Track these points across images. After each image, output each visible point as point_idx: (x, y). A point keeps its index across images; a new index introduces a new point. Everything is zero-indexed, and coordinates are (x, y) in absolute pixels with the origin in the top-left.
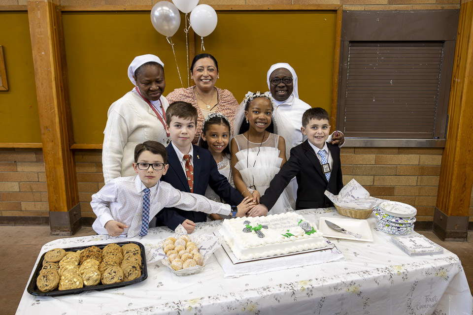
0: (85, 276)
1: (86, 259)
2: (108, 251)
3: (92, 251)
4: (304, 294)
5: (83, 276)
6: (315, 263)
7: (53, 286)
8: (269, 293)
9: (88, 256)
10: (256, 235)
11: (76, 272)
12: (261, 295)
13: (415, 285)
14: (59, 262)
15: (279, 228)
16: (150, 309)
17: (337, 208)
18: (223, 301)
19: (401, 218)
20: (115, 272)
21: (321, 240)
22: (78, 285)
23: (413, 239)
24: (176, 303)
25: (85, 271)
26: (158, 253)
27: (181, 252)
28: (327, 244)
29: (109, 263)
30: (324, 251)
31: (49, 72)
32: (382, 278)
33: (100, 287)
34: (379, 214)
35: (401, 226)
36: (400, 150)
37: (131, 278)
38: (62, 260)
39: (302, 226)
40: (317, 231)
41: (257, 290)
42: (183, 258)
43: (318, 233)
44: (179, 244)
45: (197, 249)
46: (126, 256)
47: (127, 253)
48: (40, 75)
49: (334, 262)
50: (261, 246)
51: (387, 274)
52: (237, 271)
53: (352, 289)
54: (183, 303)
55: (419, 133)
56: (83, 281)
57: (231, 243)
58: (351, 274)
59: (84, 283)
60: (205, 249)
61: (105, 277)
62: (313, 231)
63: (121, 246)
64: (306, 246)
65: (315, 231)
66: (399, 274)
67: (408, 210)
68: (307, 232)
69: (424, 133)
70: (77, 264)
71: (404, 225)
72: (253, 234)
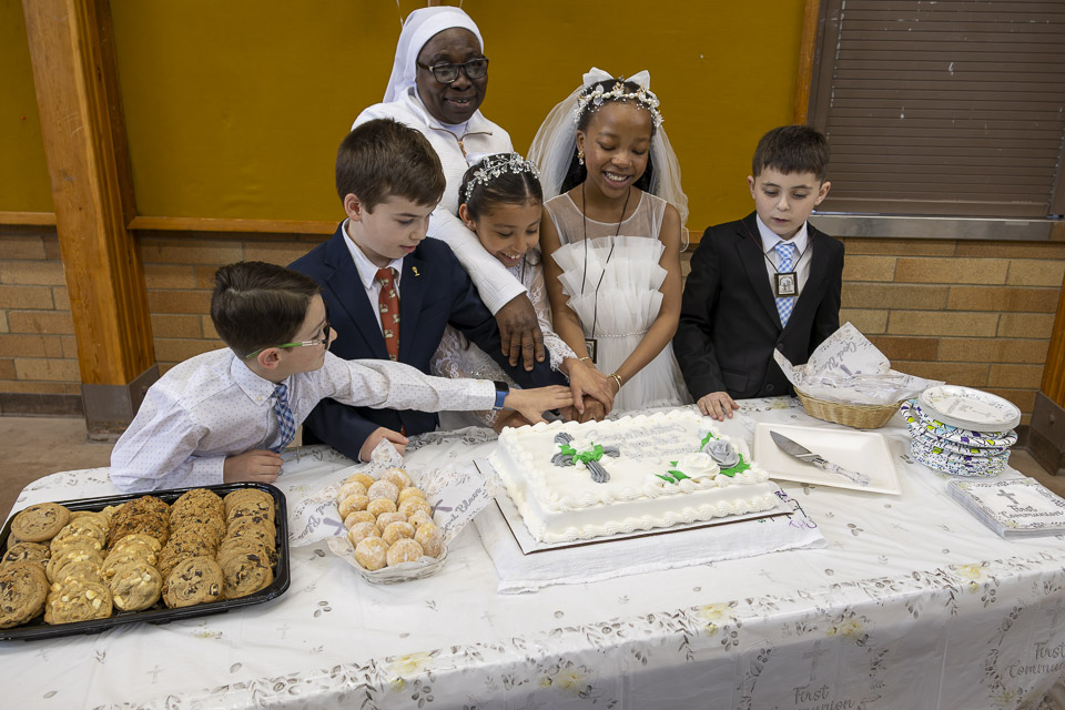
0: (118, 584)
1: (125, 534)
2: (186, 512)
3: (143, 512)
4: (716, 642)
5: (114, 584)
6: (744, 552)
7: (27, 612)
8: (620, 641)
9: (129, 525)
10: (587, 474)
11: (94, 570)
12: (597, 646)
13: (1015, 618)
14: (50, 540)
15: (650, 455)
16: (288, 686)
17: (804, 399)
18: (491, 660)
19: (976, 434)
20: (199, 574)
21: (761, 492)
22: (97, 607)
23: (1007, 490)
24: (362, 666)
25: (120, 568)
26: (322, 518)
27: (383, 518)
28: (777, 500)
29: (183, 546)
30: (768, 520)
31: (64, 26)
32: (928, 599)
33: (159, 613)
34: (918, 419)
35: (975, 453)
36: (961, 247)
37: (246, 588)
38: (60, 536)
39: (711, 452)
40: (753, 465)
41: (587, 631)
42: (387, 534)
43: (756, 472)
44: (379, 493)
45: (428, 508)
46: (234, 524)
47: (237, 516)
48: (41, 34)
49: (794, 552)
50: (600, 506)
51: (940, 588)
52: (534, 575)
53: (844, 627)
54: (382, 665)
55: (1014, 202)
56: (112, 596)
57: (520, 494)
58: (845, 589)
59: (114, 603)
60: (448, 509)
61: (171, 587)
62: (741, 466)
63: (223, 496)
64: (721, 507)
65: (747, 467)
66: (974, 589)
67: (997, 412)
68: (724, 469)
69: (1026, 203)
70: (98, 546)
71: (983, 452)
72: (578, 472)
